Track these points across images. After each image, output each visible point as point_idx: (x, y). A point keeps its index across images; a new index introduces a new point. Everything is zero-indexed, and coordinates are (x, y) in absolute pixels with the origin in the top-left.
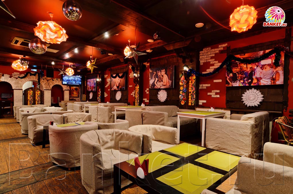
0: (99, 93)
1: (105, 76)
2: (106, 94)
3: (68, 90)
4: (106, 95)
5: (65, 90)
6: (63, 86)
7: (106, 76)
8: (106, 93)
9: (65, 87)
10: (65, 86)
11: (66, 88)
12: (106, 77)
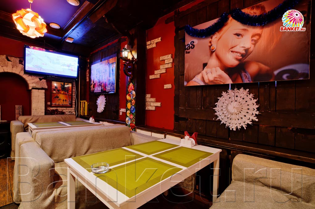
0: (128, 97)
1: (148, 43)
2: (153, 100)
3: (42, 89)
4: (152, 104)
5: (33, 88)
6: (27, 78)
7: (152, 44)
8: (152, 97)
9: (32, 82)
10: (33, 77)
11: (37, 83)
12: (154, 46)
